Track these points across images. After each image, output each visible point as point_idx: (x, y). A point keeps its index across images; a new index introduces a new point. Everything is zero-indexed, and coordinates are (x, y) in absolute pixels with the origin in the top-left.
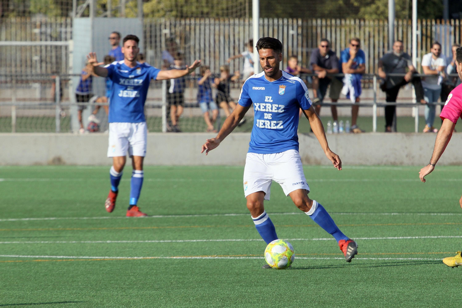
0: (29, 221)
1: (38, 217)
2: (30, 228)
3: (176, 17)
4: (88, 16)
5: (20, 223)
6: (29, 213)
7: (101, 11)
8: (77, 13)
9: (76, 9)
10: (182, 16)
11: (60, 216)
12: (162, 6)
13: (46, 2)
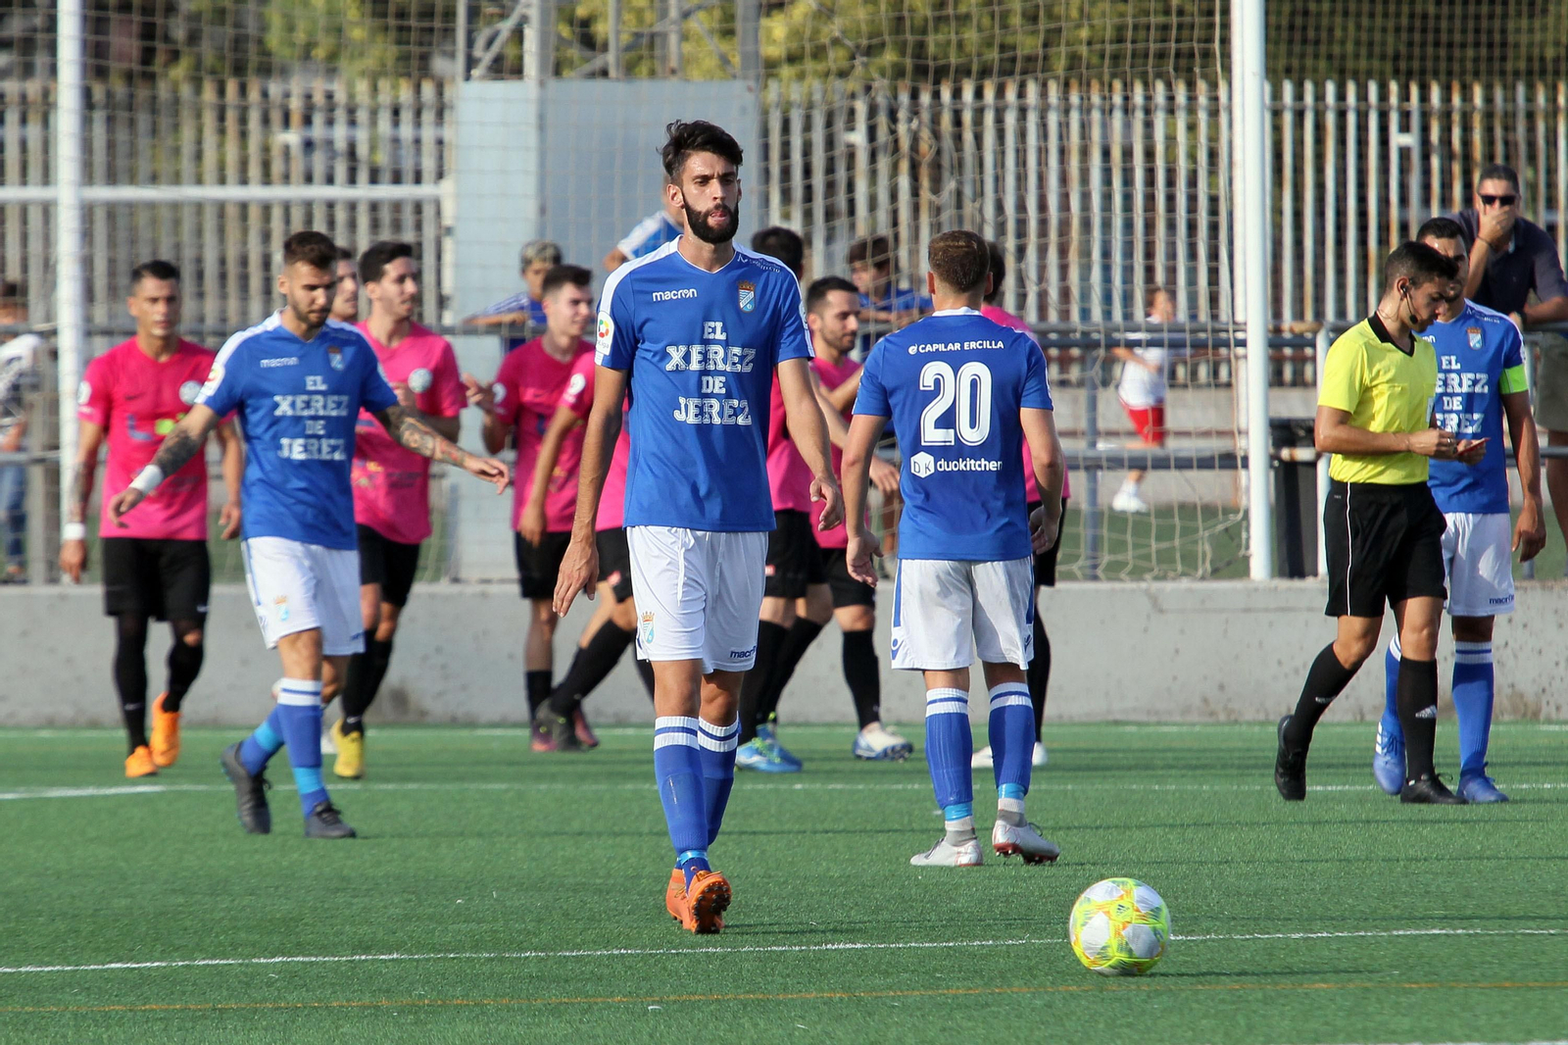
0: (282, 969)
1: (324, 950)
2: (293, 998)
3: (899, 72)
4: (518, 71)
5: (249, 980)
6: (287, 934)
7: (574, 52)
8: (471, 63)
9: (470, 43)
10: (926, 71)
11: (420, 947)
12: (835, 28)
13: (332, 12)
